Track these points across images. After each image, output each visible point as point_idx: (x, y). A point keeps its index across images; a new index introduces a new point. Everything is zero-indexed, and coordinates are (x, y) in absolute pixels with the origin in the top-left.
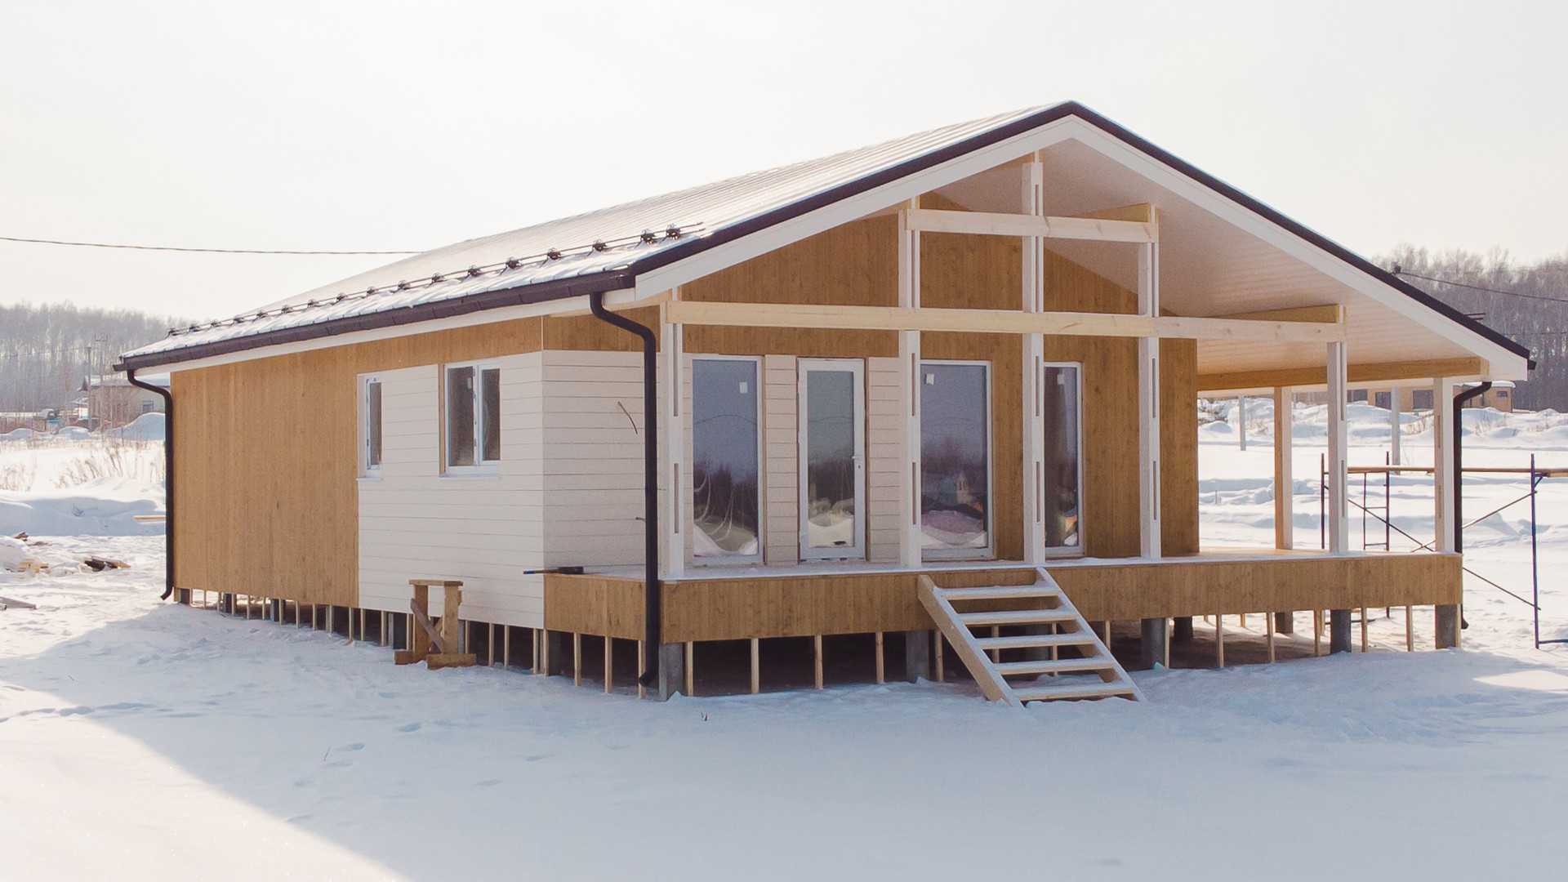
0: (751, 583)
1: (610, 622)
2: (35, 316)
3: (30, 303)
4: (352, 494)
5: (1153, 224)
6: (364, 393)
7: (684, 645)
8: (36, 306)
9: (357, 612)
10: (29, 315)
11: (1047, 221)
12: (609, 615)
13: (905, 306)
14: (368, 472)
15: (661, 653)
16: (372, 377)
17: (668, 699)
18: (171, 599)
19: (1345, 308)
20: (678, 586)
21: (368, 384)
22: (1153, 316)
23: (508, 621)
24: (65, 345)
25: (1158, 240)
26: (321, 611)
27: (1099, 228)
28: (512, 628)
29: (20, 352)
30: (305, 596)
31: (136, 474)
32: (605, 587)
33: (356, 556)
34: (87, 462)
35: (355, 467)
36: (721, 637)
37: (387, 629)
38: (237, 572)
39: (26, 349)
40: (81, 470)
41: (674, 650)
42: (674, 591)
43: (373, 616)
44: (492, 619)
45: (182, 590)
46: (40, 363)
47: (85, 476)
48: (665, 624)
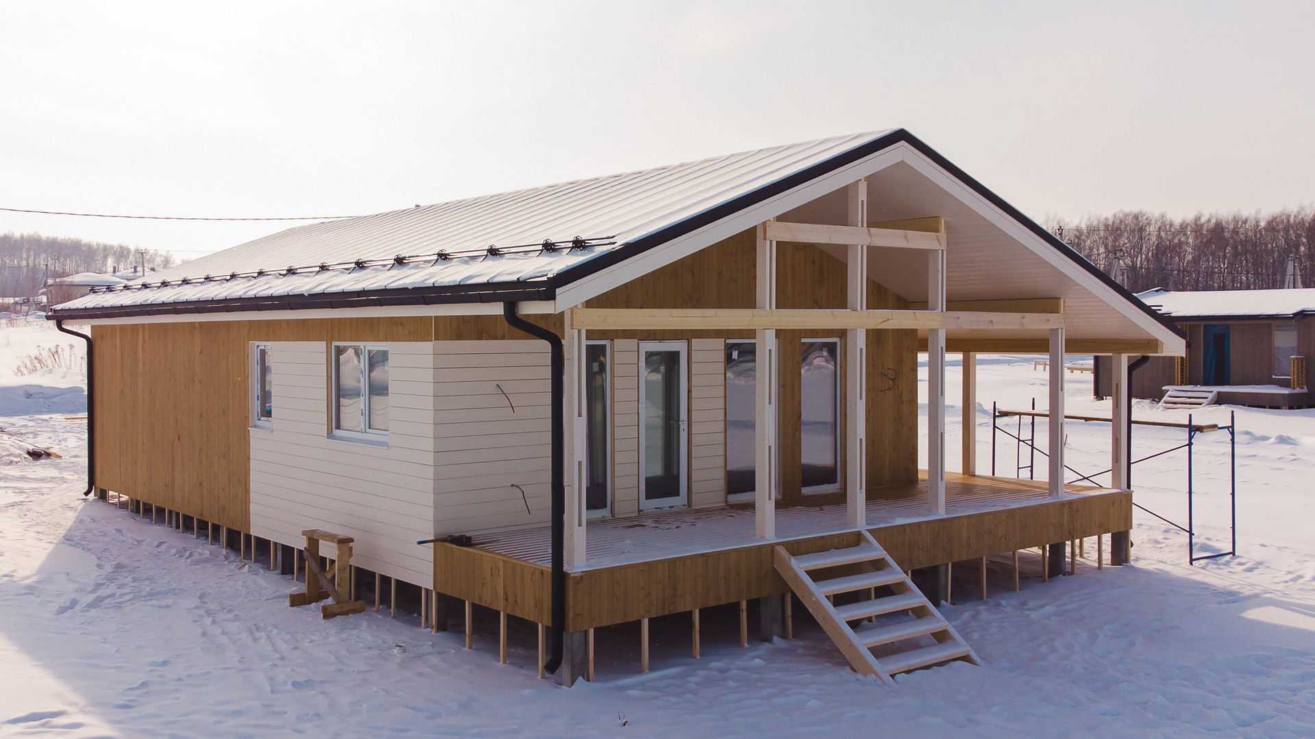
0: (643, 568)
1: (507, 600)
2: (16, 241)
3: (13, 234)
4: (245, 440)
5: (942, 234)
6: (256, 356)
7: (586, 633)
8: (17, 235)
9: (248, 537)
10: (13, 240)
11: (869, 231)
12: (506, 593)
13: (764, 308)
14: (258, 423)
15: (566, 639)
16: (262, 344)
17: (572, 684)
18: (92, 496)
19: (1064, 301)
20: (582, 577)
21: (259, 350)
22: (942, 311)
23: (396, 574)
24: (35, 259)
25: (945, 248)
26: (216, 528)
27: (905, 237)
28: (398, 581)
29: (7, 262)
30: (202, 515)
31: (71, 365)
32: (501, 567)
33: (247, 492)
34: (36, 358)
35: (247, 417)
36: (618, 622)
37: (276, 557)
38: (144, 484)
39: (11, 260)
40: (32, 363)
41: (578, 637)
42: (578, 583)
43: (263, 544)
44: (380, 569)
45: (101, 489)
46: (19, 267)
47: (35, 367)
48: (571, 615)
